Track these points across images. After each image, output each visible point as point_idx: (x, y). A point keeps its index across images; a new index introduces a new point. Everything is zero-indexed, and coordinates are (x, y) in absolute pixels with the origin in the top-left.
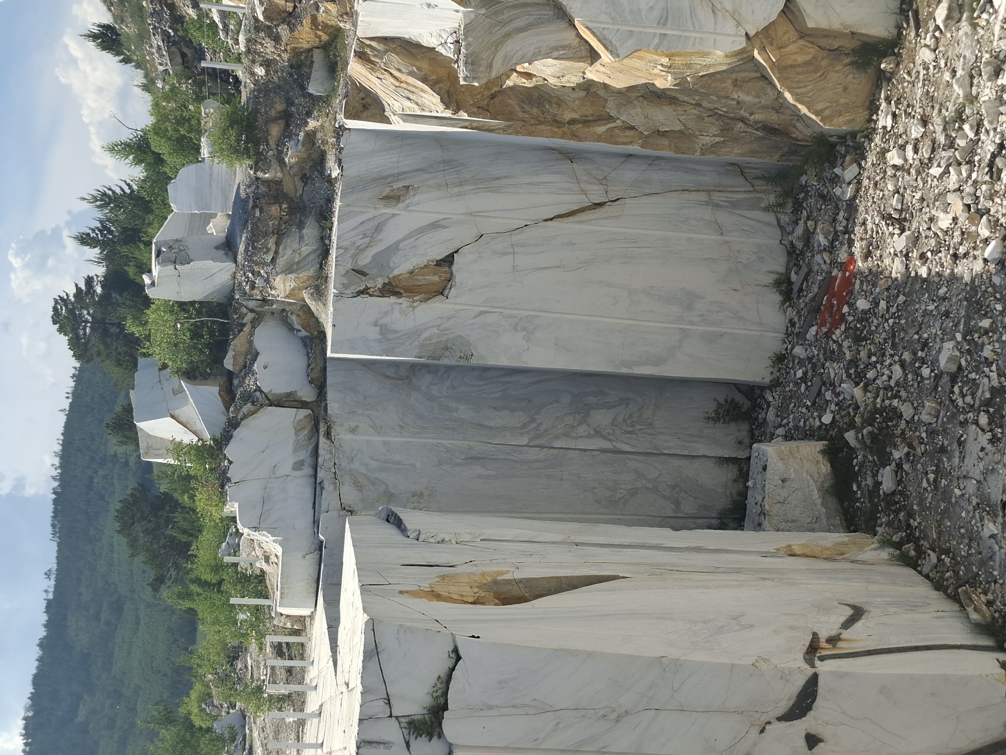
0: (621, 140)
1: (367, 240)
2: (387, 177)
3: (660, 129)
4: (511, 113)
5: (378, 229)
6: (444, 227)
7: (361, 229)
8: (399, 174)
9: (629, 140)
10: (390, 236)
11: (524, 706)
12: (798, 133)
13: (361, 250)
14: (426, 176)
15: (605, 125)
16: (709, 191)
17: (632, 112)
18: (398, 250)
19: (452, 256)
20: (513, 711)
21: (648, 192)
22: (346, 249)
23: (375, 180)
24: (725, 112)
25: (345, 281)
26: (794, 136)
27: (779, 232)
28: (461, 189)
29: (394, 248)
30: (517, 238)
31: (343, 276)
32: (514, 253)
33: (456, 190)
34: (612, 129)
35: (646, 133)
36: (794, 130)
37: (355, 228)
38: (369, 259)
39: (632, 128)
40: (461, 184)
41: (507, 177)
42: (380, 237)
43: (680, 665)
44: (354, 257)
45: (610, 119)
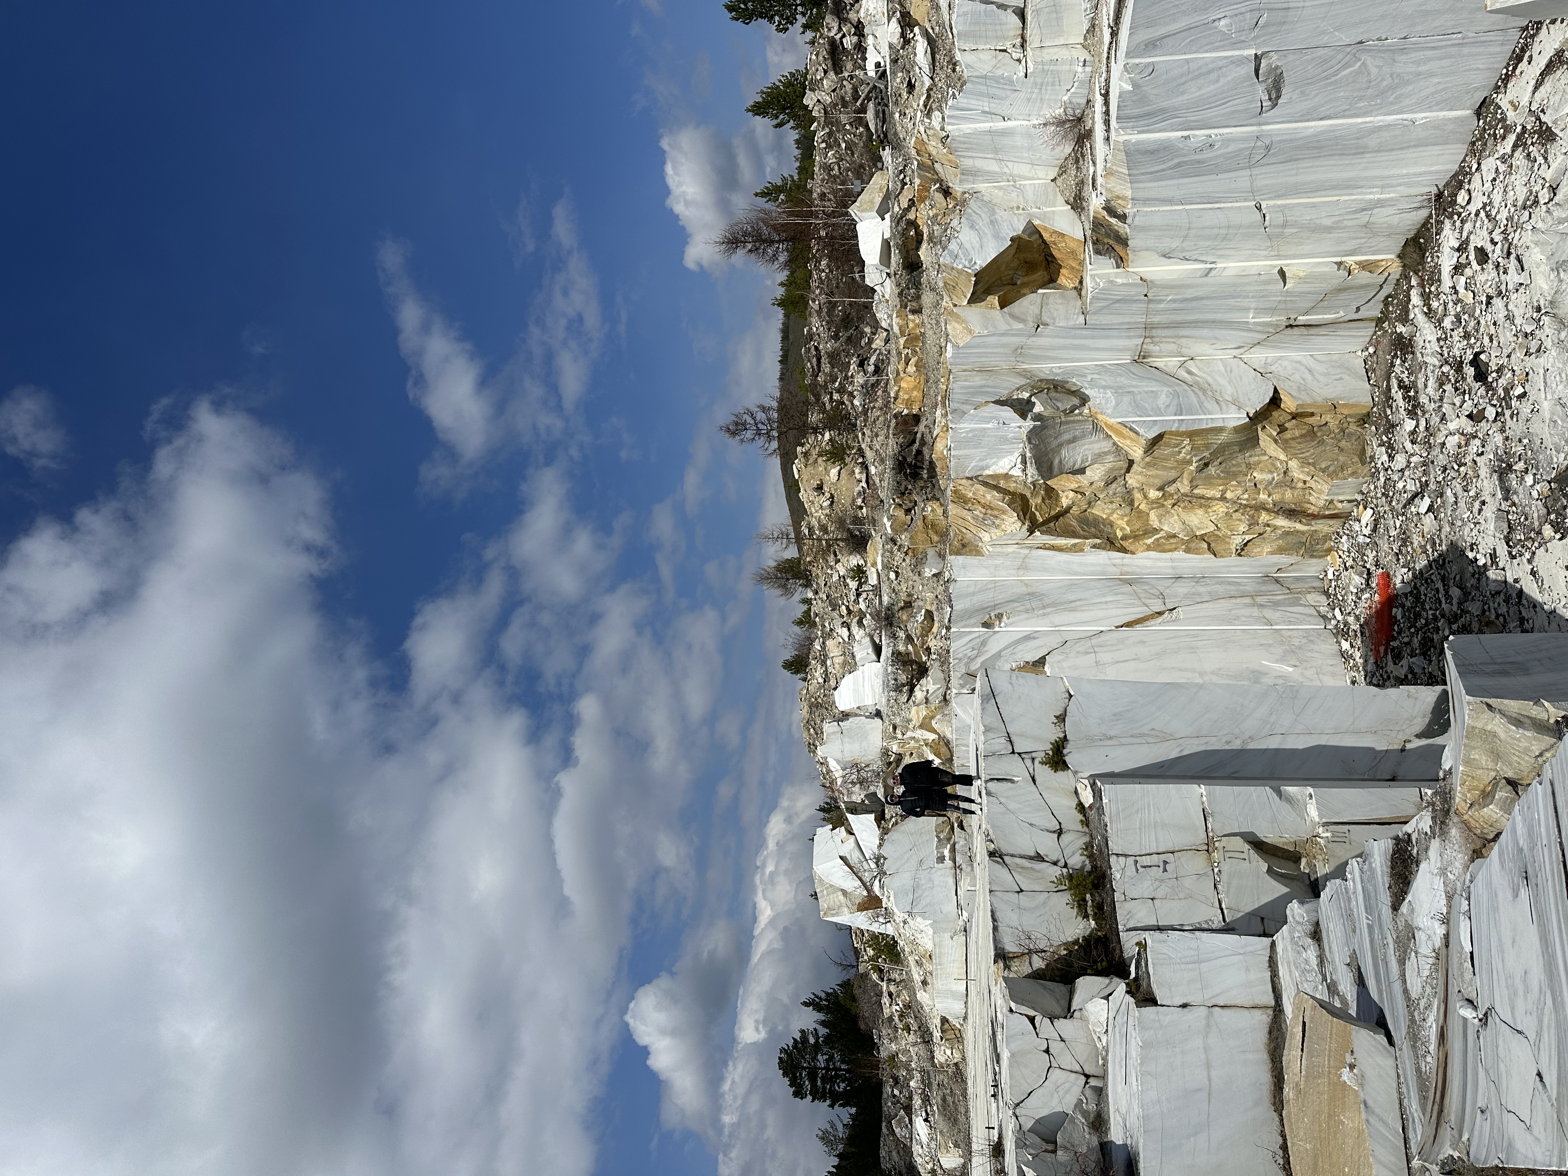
0: (1167, 547)
1: (975, 652)
2: (987, 608)
3: (1198, 533)
4: (1073, 532)
5: (984, 643)
6: (1034, 638)
7: (969, 645)
8: (995, 605)
9: (1174, 546)
10: (994, 647)
11: (1142, 735)
12: (1313, 508)
13: (972, 659)
14: (1016, 604)
15: (1151, 537)
16: (1252, 596)
17: (1172, 520)
18: (1000, 656)
19: (1044, 658)
20: (1135, 740)
21: (1199, 600)
22: (960, 659)
23: (977, 611)
24: (1247, 500)
25: (961, 682)
26: (1310, 511)
27: (1322, 620)
28: (1045, 611)
29: (998, 655)
30: (1095, 641)
31: (960, 678)
32: (1095, 652)
33: (1041, 612)
34: (1157, 540)
35: (1186, 538)
36: (1309, 506)
37: (966, 644)
38: (978, 665)
39: (1174, 536)
40: (1044, 607)
41: (1080, 600)
42: (985, 649)
43: (1297, 691)
44: (967, 665)
45: (1156, 531)
